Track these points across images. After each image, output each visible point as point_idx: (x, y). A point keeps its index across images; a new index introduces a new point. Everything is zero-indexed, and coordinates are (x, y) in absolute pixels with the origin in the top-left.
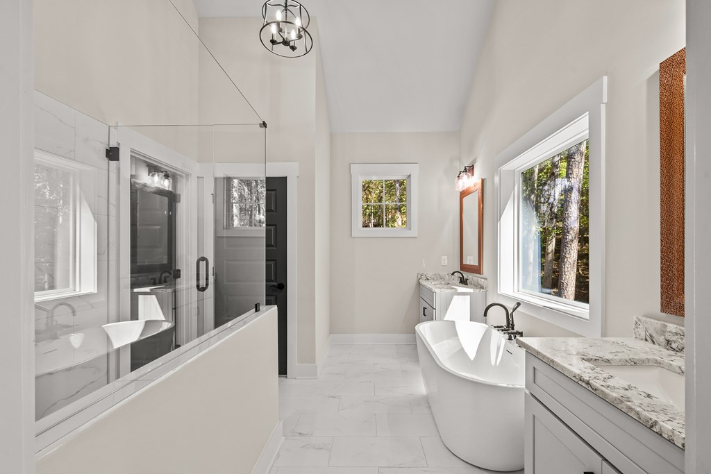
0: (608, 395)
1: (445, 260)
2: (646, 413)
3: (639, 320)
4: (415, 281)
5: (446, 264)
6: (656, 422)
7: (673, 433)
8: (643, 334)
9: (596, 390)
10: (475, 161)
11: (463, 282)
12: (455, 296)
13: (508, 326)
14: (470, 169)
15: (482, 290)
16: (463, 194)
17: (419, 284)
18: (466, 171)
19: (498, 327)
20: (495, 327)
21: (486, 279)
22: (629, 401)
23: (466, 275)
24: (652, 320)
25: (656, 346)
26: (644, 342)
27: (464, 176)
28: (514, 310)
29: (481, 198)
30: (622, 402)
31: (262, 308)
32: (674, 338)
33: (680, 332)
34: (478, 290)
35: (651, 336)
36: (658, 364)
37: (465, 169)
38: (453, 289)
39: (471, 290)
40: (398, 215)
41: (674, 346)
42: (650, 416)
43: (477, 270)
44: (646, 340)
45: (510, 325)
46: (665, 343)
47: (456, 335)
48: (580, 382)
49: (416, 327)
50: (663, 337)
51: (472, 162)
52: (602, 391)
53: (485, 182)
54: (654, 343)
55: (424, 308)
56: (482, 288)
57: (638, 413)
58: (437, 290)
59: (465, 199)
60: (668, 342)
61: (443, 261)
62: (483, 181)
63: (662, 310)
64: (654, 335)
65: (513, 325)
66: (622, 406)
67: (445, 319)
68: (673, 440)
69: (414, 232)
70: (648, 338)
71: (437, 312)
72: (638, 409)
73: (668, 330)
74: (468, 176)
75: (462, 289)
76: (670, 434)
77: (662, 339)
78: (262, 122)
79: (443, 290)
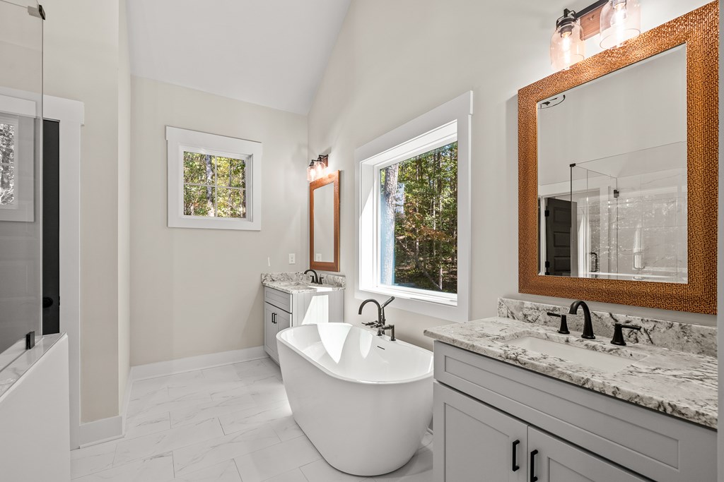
0: (539, 366)
1: (292, 258)
2: (576, 374)
3: (503, 301)
4: (257, 283)
5: (294, 262)
6: (588, 380)
7: (604, 385)
8: (505, 312)
9: (525, 364)
10: (329, 150)
11: (318, 281)
12: (314, 297)
13: (380, 322)
14: (323, 159)
15: (340, 288)
16: (314, 186)
17: (264, 286)
18: (320, 161)
19: (369, 324)
20: (367, 325)
21: (344, 276)
22: (558, 368)
23: (320, 274)
24: (513, 300)
25: (516, 321)
26: (506, 318)
27: (318, 166)
28: (385, 306)
29: (337, 191)
30: (553, 369)
31: (39, 340)
32: (529, 313)
33: (534, 307)
34: (337, 288)
35: (512, 313)
36: (529, 334)
37: (320, 158)
38: (311, 289)
39: (330, 289)
40: (209, 204)
41: (530, 318)
42: (583, 376)
43: (334, 267)
44: (508, 317)
45: (382, 320)
46: (522, 317)
47: (319, 339)
48: (507, 361)
49: (277, 336)
50: (521, 313)
51: (326, 151)
52: (532, 364)
53: (342, 174)
54: (514, 318)
55: (274, 315)
56: (341, 286)
57: (570, 376)
58: (294, 292)
59: (316, 192)
60: (525, 316)
61: (290, 259)
62: (340, 173)
63: (520, 291)
64: (514, 312)
65: (384, 320)
66: (554, 372)
67: (303, 324)
68: (604, 391)
69: (256, 224)
70: (509, 315)
71: (294, 318)
72: (570, 372)
73: (525, 306)
74: (323, 167)
75: (320, 289)
76: (602, 386)
77: (520, 314)
78: (36, 7)
79: (301, 291)
